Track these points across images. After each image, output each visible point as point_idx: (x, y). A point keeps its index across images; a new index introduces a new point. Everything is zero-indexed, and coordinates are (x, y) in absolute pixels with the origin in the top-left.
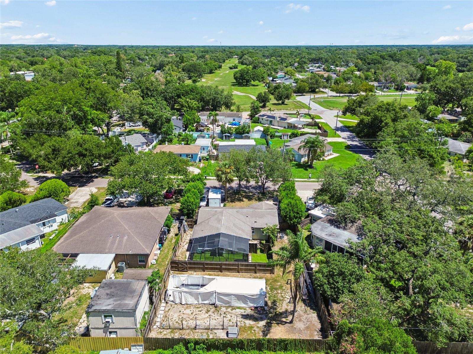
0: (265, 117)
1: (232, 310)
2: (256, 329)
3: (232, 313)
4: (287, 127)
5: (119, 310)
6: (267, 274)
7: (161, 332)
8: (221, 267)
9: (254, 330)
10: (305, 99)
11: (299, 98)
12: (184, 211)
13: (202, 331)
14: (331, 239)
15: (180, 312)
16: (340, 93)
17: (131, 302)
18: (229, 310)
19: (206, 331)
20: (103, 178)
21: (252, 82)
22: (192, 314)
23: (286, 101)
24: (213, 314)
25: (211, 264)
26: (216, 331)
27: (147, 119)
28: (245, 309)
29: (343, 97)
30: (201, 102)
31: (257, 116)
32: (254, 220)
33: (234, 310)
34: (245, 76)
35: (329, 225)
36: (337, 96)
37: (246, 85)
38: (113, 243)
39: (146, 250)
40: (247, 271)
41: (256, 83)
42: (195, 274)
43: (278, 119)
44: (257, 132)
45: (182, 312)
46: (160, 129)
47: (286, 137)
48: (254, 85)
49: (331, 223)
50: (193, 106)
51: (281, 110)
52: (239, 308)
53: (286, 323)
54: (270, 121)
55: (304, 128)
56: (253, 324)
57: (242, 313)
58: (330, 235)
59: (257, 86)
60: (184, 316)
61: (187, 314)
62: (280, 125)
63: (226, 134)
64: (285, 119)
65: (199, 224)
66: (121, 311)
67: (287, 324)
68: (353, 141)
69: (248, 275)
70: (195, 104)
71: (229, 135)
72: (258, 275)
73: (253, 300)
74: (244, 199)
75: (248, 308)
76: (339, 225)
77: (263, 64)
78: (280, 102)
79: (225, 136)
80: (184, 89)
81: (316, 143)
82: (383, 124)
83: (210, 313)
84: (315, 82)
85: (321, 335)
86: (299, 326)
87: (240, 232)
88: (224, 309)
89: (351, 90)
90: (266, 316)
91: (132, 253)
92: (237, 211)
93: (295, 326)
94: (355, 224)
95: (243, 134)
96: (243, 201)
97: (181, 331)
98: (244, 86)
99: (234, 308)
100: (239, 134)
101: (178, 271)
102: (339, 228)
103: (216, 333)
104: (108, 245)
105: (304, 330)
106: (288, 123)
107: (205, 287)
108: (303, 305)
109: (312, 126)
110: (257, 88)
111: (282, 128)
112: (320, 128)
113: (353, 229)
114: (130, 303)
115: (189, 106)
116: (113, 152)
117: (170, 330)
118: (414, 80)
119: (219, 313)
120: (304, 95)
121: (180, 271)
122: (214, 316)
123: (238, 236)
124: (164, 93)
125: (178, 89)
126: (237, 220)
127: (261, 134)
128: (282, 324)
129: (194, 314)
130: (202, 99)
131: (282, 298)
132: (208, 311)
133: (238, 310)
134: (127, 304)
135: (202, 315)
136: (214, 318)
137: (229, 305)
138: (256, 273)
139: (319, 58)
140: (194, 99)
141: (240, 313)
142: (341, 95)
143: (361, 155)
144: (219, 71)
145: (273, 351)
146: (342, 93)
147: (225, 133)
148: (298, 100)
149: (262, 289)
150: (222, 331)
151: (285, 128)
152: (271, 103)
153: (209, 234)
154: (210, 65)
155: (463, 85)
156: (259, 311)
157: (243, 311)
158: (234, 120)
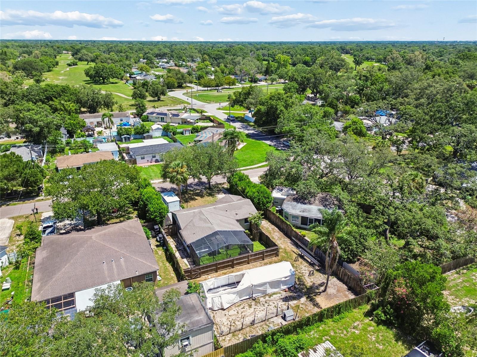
0: (155, 115)
1: (270, 298)
2: (302, 306)
3: (272, 300)
4: (181, 123)
5: (196, 328)
6: (273, 258)
7: (224, 340)
8: (233, 263)
9: (302, 308)
10: (178, 94)
11: (171, 94)
12: (156, 220)
13: (259, 324)
14: (305, 214)
15: (225, 315)
16: (207, 87)
17: (201, 317)
18: (267, 298)
19: (264, 323)
20: (8, 205)
21: (111, 80)
22: (238, 313)
23: (162, 97)
24: (256, 307)
25: (223, 263)
26: (272, 320)
27: (31, 128)
28: (280, 293)
29: (210, 90)
30: (77, 103)
31: (145, 114)
32: (234, 213)
33: (272, 297)
34: (102, 73)
35: (295, 203)
36: (205, 90)
37: (104, 83)
38: (110, 269)
39: (154, 266)
40: (255, 260)
41: (115, 80)
42: (209, 277)
43: (170, 116)
44: (157, 131)
45: (227, 315)
46: (45, 138)
47: (188, 132)
48: (113, 83)
49: (296, 202)
50: (71, 109)
51: (161, 106)
52: (274, 294)
53: (320, 293)
54: (161, 118)
55: (197, 123)
56: (297, 303)
57: (280, 297)
58: (303, 211)
59: (116, 83)
60: (234, 317)
61: (233, 315)
62: (173, 121)
63: (125, 136)
64: (178, 115)
65: (184, 229)
66: (199, 328)
67: (322, 294)
68: (248, 130)
69: (258, 263)
70: (73, 106)
71: (129, 136)
72: (266, 261)
73: (284, 283)
74: (196, 198)
75: (282, 292)
76: (304, 201)
77: (111, 60)
78: (156, 99)
79: (125, 138)
80: (54, 90)
81: (235, 134)
82: (279, 111)
83: (253, 307)
84: (181, 78)
85: (352, 293)
86: (332, 292)
87: (232, 226)
88: (262, 299)
89: (217, 84)
90: (301, 292)
91: (140, 274)
92: (214, 208)
93: (329, 293)
94: (317, 198)
95: (143, 134)
96: (196, 199)
97: (241, 332)
98: (100, 84)
99: (270, 296)
100: (138, 134)
101: (191, 279)
102: (306, 204)
103: (273, 322)
104: (106, 272)
105: (337, 294)
106: (182, 119)
107: (240, 283)
108: (321, 274)
109: (204, 120)
110: (118, 86)
111: (177, 125)
112: (212, 121)
113: (317, 202)
114: (201, 319)
115: (65, 109)
116: (17, 171)
117: (231, 335)
118: (261, 73)
119: (261, 304)
120: (174, 91)
121: (193, 279)
122: (258, 308)
123: (233, 230)
124: (28, 96)
125: (46, 91)
126: (220, 216)
127: (162, 132)
128: (318, 295)
129: (240, 312)
130: (78, 101)
131: (301, 274)
132: (250, 306)
133: (274, 296)
134: (197, 320)
135: (248, 311)
136: (260, 310)
137: (265, 294)
138: (263, 260)
139: (164, 54)
140: (69, 101)
141: (278, 298)
142: (209, 88)
143: (263, 141)
144: (57, 69)
145: (330, 318)
146: (209, 87)
147: (123, 135)
148: (172, 96)
149: (291, 270)
150: (276, 318)
151: (179, 124)
152: (147, 100)
153: (206, 235)
154: (45, 62)
155: (314, 75)
156: (292, 291)
157: (280, 295)
158: (121, 120)
